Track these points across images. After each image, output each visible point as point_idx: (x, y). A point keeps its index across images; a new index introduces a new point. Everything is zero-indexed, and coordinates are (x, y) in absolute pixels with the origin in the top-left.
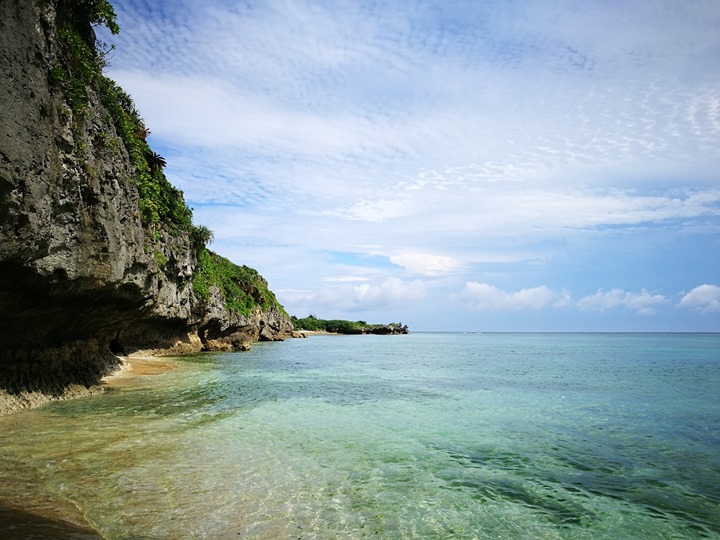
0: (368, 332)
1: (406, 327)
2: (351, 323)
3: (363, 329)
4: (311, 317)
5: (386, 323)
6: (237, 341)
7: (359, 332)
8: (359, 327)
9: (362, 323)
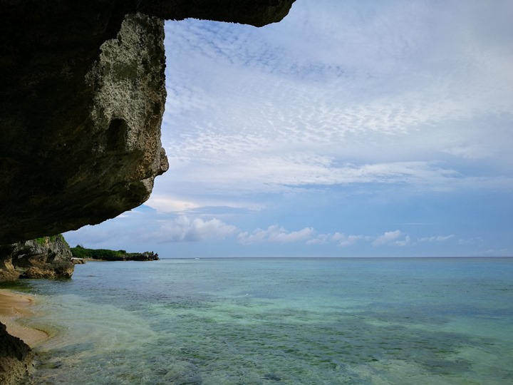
0: (128, 259)
1: (157, 254)
2: (114, 251)
3: (124, 256)
4: (78, 246)
5: (142, 252)
6: (61, 268)
7: (121, 259)
8: (120, 255)
9: (123, 252)
